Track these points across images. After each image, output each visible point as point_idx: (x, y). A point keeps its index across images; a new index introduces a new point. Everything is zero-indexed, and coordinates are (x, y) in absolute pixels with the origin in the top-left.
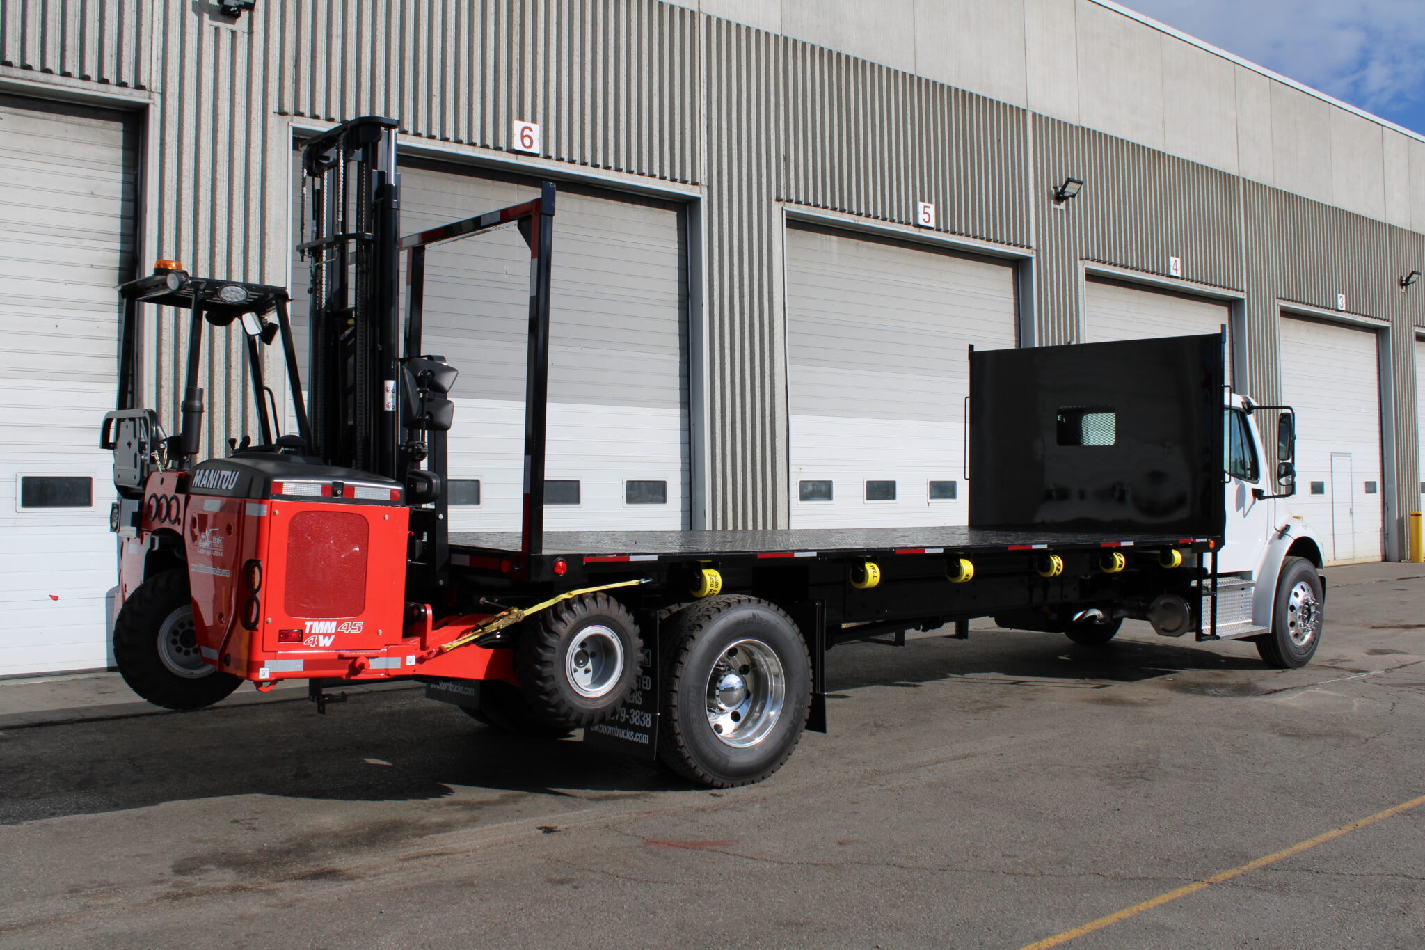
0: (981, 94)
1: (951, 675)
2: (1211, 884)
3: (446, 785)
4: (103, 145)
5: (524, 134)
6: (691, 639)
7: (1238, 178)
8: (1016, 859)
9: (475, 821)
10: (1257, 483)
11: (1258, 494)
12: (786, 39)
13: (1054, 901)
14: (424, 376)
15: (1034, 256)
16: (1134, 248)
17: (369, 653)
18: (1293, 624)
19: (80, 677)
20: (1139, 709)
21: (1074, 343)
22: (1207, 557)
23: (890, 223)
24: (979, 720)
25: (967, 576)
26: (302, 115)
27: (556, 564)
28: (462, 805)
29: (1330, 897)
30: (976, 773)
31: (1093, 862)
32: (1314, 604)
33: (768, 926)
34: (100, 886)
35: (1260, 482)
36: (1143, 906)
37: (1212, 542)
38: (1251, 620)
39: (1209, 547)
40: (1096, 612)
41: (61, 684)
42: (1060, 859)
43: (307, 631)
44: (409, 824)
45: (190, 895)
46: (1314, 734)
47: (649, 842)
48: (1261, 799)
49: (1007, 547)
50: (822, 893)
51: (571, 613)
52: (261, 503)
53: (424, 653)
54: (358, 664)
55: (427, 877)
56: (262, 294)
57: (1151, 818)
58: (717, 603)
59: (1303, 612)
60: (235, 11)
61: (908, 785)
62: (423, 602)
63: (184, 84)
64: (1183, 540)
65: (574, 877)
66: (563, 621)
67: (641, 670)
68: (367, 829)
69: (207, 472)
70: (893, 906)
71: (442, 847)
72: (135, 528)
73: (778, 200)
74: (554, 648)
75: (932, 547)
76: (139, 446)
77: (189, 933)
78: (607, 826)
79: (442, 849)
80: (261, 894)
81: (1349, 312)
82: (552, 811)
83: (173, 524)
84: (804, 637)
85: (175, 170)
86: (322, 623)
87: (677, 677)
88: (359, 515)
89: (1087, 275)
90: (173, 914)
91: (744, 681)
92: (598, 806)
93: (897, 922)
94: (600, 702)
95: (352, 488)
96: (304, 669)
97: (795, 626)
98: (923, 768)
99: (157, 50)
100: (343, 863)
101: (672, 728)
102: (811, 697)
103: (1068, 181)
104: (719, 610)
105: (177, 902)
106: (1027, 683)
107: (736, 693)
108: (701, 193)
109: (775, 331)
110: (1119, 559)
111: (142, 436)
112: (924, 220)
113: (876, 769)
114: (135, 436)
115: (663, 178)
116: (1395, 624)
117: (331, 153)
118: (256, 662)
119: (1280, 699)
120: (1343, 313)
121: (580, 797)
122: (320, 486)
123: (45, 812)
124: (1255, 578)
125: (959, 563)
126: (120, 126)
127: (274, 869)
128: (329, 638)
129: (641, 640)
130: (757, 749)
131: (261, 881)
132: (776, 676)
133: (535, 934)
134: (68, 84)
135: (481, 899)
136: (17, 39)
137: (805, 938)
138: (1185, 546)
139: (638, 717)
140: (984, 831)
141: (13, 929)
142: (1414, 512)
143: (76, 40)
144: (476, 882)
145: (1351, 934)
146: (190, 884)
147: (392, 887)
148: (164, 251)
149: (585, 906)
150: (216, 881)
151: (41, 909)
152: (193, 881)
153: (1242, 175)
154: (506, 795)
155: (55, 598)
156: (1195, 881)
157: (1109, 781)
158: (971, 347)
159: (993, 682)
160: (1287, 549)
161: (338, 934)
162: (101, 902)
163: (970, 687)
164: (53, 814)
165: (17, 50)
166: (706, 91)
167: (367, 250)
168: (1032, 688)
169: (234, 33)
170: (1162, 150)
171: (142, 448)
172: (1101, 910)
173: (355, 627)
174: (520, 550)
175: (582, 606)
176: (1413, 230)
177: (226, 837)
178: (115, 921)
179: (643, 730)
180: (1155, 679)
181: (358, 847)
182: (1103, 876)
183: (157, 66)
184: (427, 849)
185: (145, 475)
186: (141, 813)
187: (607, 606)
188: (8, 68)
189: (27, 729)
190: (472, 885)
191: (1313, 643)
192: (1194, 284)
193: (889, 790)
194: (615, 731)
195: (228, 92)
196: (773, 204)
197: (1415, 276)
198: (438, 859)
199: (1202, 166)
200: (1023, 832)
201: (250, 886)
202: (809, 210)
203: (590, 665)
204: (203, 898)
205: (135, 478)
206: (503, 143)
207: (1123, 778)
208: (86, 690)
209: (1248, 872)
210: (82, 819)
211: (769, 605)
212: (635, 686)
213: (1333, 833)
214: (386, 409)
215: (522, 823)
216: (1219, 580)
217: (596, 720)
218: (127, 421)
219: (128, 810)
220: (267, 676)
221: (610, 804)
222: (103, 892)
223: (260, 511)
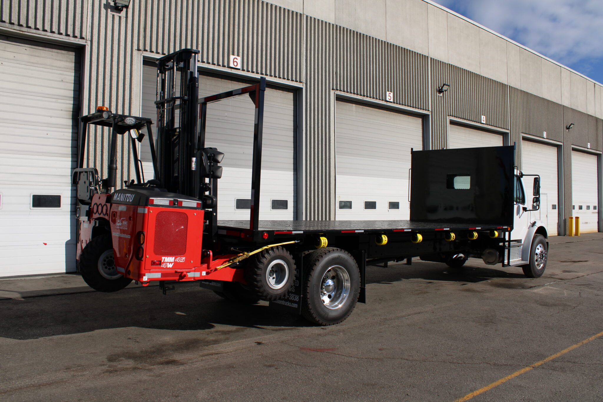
0: (411, 50)
1: (402, 279)
2: (533, 367)
3: (211, 324)
4: (67, 61)
5: (234, 61)
6: (315, 266)
7: (507, 85)
8: (452, 357)
9: (228, 339)
10: (524, 205)
11: (525, 209)
12: (337, 26)
13: (473, 374)
14: (211, 156)
15: (430, 114)
16: (468, 112)
17: (187, 270)
18: (537, 260)
19: (55, 276)
20: (481, 294)
21: (445, 148)
22: (507, 233)
23: (376, 100)
24: (420, 298)
25: (420, 240)
26: (147, 51)
27: (264, 234)
28: (221, 332)
29: (583, 374)
30: (425, 320)
31: (483, 358)
32: (544, 253)
33: (360, 386)
34: (78, 366)
35: (525, 204)
36: (509, 377)
37: (509, 228)
38: (521, 259)
39: (508, 230)
40: (461, 255)
41: (48, 279)
42: (470, 357)
43: (163, 261)
44: (201, 341)
45: (116, 371)
46: (553, 305)
47: (301, 349)
48: (541, 331)
49: (435, 229)
50: (378, 371)
51: (269, 255)
52: (145, 207)
53: (209, 270)
54: (183, 275)
55: (214, 364)
56: (140, 121)
57: (501, 339)
58: (325, 251)
59: (540, 256)
60: (121, 8)
61: (400, 325)
62: (209, 249)
63: (100, 37)
64: (498, 227)
65: (275, 364)
66: (265, 258)
67: (295, 278)
68: (184, 342)
69: (120, 194)
70: (409, 377)
71: (217, 351)
72: (87, 217)
73: (333, 89)
74: (262, 269)
75: (407, 229)
76: (89, 183)
77: (119, 388)
78: (282, 342)
79: (217, 352)
80: (146, 371)
81: (548, 139)
82: (259, 335)
83: (105, 216)
84: (358, 265)
85: (96, 72)
86: (169, 258)
87: (309, 281)
88: (184, 213)
89: (450, 122)
90: (111, 379)
91: (334, 282)
92: (277, 333)
93: (412, 384)
94: (279, 291)
95: (181, 202)
96: (161, 276)
97: (355, 260)
98: (404, 318)
99: (89, 24)
100: (177, 357)
101: (307, 301)
102: (360, 289)
103: (444, 85)
104: (326, 253)
105: (111, 374)
106: (434, 283)
107: (331, 287)
108: (303, 86)
109: (331, 141)
110: (476, 234)
111: (91, 179)
112: (389, 99)
113: (385, 318)
114: (87, 179)
115: (288, 79)
116: (569, 261)
117: (170, 64)
118: (142, 274)
119: (536, 290)
120: (545, 139)
121: (269, 329)
122: (169, 201)
123: (50, 334)
124: (523, 242)
125: (417, 235)
126: (74, 53)
127: (149, 360)
128: (172, 264)
129: (296, 266)
130: (339, 310)
131: (145, 365)
132: (347, 280)
133: (264, 389)
134: (53, 36)
135: (239, 374)
136: (33, 17)
137: (377, 391)
138: (499, 229)
139: (293, 297)
140: (436, 345)
141: (45, 385)
142: (570, 217)
143: (57, 19)
144: (234, 366)
145: (597, 390)
146: (116, 366)
147: (200, 368)
148: (91, 104)
149: (282, 377)
150: (126, 365)
151: (55, 377)
152: (117, 364)
153: (509, 85)
154: (238, 328)
155: (45, 244)
156: (527, 366)
157: (479, 323)
158: (412, 149)
159: (421, 282)
160: (535, 231)
161: (182, 389)
162: (80, 374)
163: (413, 284)
164: (53, 335)
165: (33, 22)
166: (305, 46)
167: (185, 104)
168: (437, 285)
169: (120, 17)
170: (479, 74)
171: (90, 184)
172: (493, 378)
173: (182, 259)
174: (249, 228)
175: (273, 252)
176: (572, 108)
177: (127, 345)
178: (87, 382)
179: (295, 302)
180: (484, 282)
181: (182, 350)
182: (490, 364)
183: (89, 30)
184: (211, 352)
185: (92, 195)
186: (90, 335)
187: (282, 252)
188: (29, 29)
189: (37, 297)
190: (233, 367)
191: (544, 268)
192: (490, 126)
193: (392, 327)
194: (283, 302)
195: (117, 41)
196: (331, 91)
197: (572, 125)
198: (216, 356)
199: (494, 80)
200: (452, 345)
201: (141, 367)
202: (344, 94)
203: (274, 276)
204: (122, 372)
205: (87, 196)
206: (226, 64)
207: (484, 322)
208: (58, 281)
209: (547, 363)
210: (66, 337)
211: (345, 252)
212: (293, 285)
213: (575, 346)
214: (192, 169)
215: (247, 340)
216: (511, 243)
217: (278, 298)
218: (84, 173)
219: (84, 333)
220: (146, 280)
221: (282, 332)
222: (80, 369)
223: (144, 211)
